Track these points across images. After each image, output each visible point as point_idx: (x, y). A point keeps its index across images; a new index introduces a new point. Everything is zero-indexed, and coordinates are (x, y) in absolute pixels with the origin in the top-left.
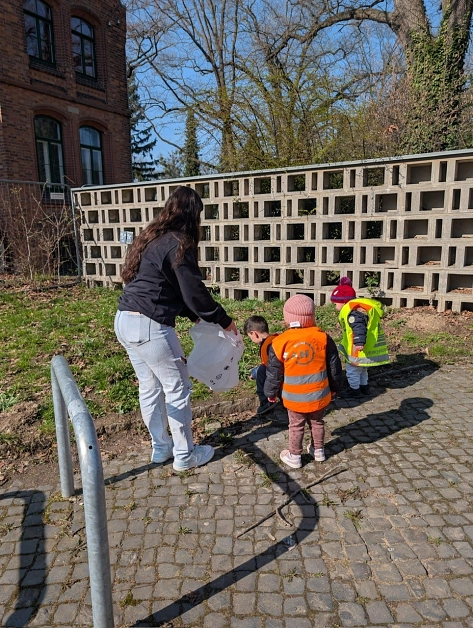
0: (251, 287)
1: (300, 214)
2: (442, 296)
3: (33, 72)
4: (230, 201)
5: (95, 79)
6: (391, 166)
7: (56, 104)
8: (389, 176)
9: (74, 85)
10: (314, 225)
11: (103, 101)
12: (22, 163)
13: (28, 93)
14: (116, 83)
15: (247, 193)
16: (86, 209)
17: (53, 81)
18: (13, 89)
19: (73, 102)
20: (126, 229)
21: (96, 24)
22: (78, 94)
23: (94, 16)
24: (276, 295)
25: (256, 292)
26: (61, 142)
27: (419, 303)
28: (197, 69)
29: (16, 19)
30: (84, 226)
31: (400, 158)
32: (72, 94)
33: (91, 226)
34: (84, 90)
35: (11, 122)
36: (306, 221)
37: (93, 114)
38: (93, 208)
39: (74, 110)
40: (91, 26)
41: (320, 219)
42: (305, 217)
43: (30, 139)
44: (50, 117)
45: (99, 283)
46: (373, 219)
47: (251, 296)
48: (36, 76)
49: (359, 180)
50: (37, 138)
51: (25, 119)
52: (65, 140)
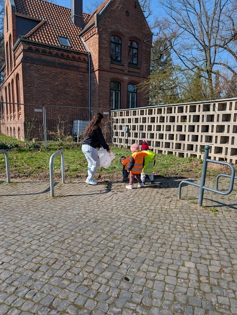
0: (163, 149)
1: (181, 121)
2: (229, 157)
3: (112, 65)
4: (159, 116)
5: (137, 65)
6: (213, 103)
7: (119, 76)
8: (211, 107)
9: (127, 68)
10: (185, 126)
11: (139, 73)
12: (104, 100)
13: (109, 73)
14: (145, 65)
15: (164, 113)
16: (115, 118)
17: (119, 67)
18: (104, 72)
19: (126, 75)
20: (126, 126)
21: (139, 42)
22: (129, 71)
23: (139, 40)
24: (172, 153)
25: (165, 151)
26: (120, 91)
27: (221, 159)
28: (198, 49)
29: (107, 46)
30: (114, 124)
31: (215, 101)
32: (126, 72)
33: (116, 124)
34: (131, 69)
35: (101, 84)
36: (183, 124)
37: (134, 79)
38: (117, 118)
39: (126, 78)
40: (137, 43)
41: (188, 124)
42: (183, 123)
43: (108, 91)
44: (117, 82)
45: (117, 145)
46: (205, 124)
47: (163, 153)
48: (112, 66)
49: (201, 109)
50: (111, 90)
51: (106, 83)
52: (122, 90)
